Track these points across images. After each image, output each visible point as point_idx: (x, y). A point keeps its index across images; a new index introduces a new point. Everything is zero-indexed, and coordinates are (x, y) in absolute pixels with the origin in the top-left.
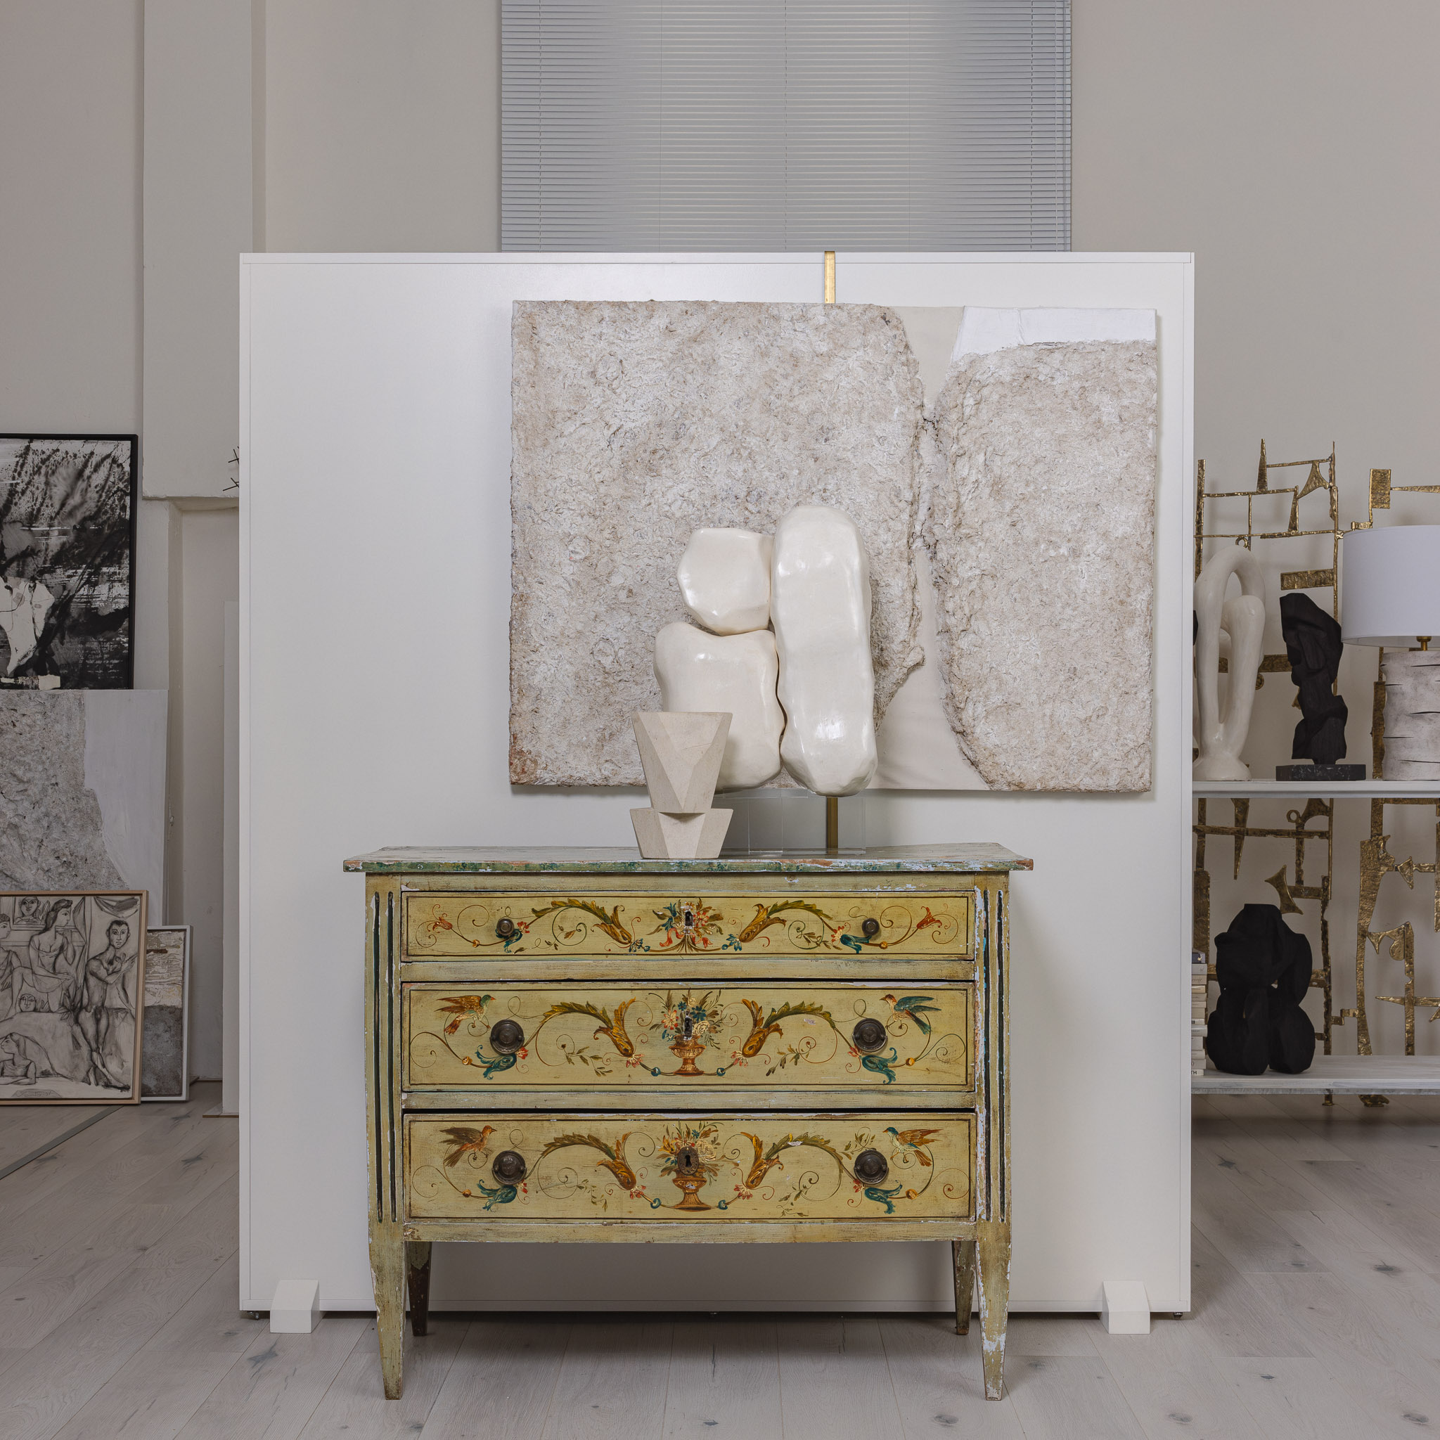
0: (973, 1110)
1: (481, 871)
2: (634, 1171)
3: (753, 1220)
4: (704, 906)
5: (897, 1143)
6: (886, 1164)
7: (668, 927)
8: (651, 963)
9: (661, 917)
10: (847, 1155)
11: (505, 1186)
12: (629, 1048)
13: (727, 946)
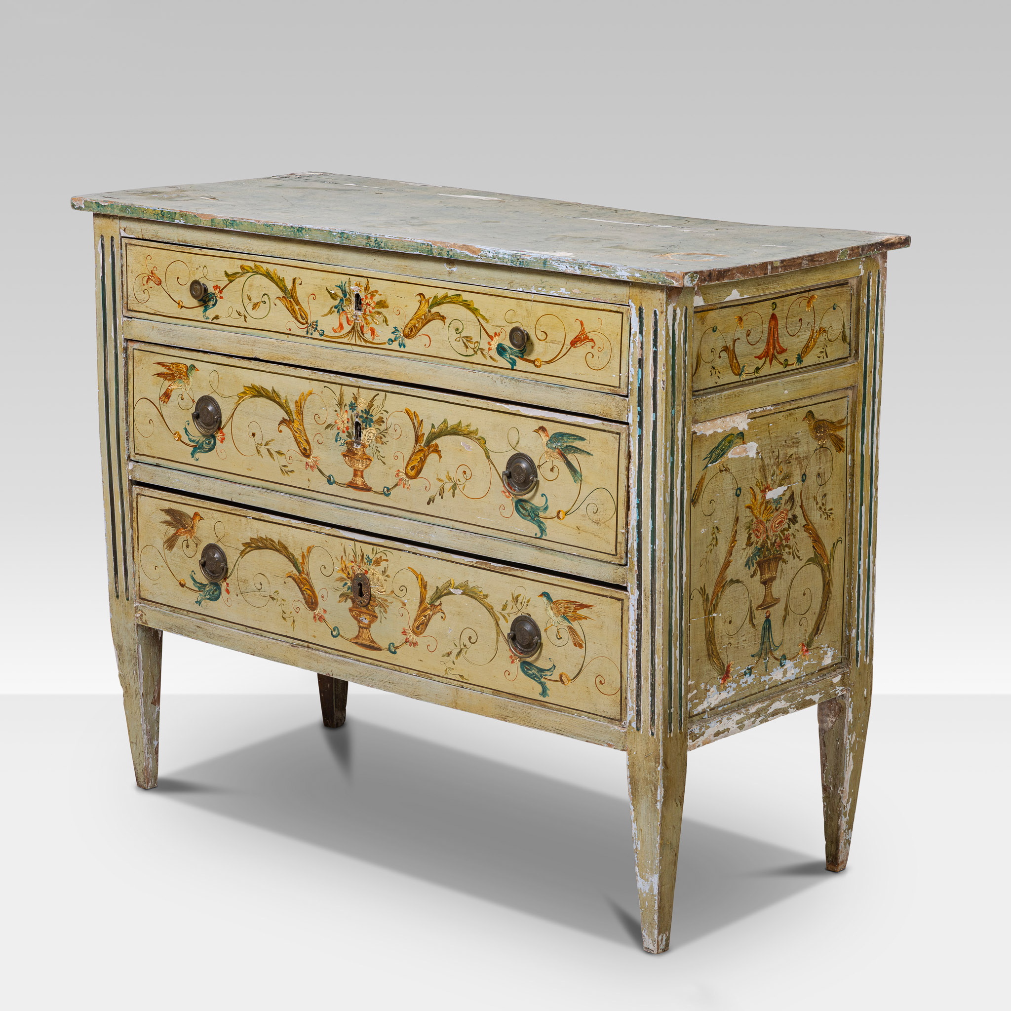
0: (625, 589)
1: (177, 221)
2: (317, 591)
3: (420, 673)
4: (372, 289)
5: (551, 613)
6: (539, 636)
7: (339, 309)
8: (325, 350)
9: (333, 296)
10: (504, 617)
11: (212, 583)
12: (307, 448)
13: (392, 341)
